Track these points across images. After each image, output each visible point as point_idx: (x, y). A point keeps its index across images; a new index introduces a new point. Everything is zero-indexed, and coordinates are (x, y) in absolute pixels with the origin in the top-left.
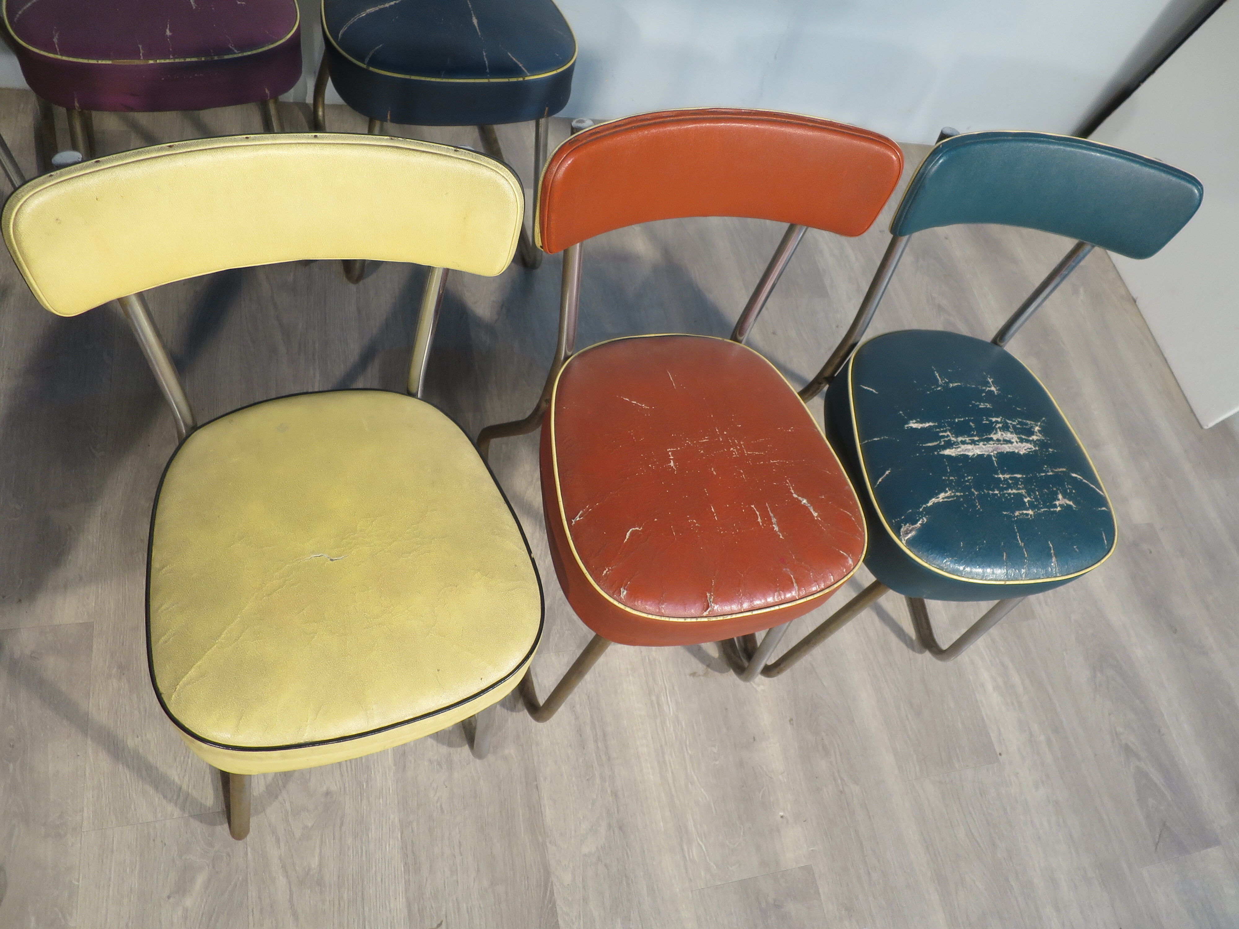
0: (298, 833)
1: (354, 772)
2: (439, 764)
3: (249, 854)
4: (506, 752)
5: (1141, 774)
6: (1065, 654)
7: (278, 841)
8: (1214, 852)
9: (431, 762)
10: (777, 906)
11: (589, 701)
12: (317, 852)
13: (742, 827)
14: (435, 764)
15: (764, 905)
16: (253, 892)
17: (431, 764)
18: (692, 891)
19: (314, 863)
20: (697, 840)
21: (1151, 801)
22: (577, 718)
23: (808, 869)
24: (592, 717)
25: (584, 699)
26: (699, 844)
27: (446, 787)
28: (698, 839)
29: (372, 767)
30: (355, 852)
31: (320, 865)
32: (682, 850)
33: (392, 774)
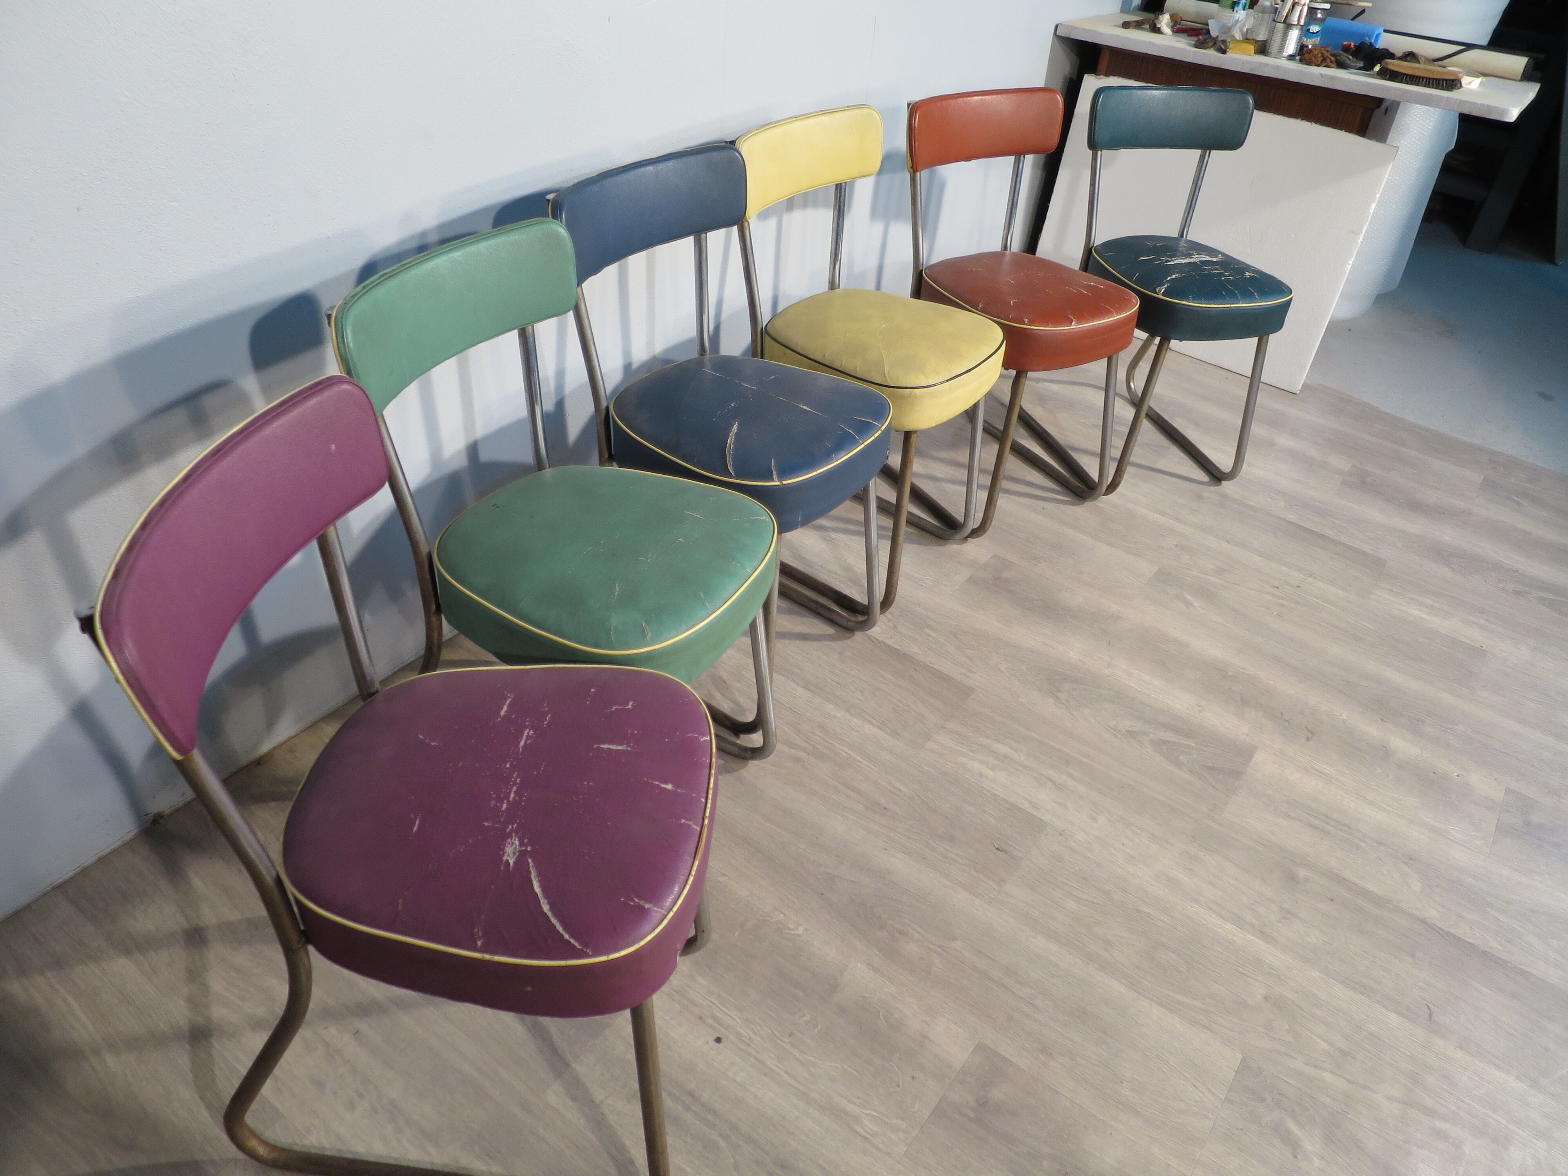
0: (1290, 1039)
5: (1159, 744)
6: (1021, 700)
8: (1259, 757)
10: (983, 1103)
12: (1315, 1038)
13: (892, 1064)
15: (972, 1114)
16: (1326, 1100)
18: (899, 1162)
19: (1325, 1046)
20: (864, 1113)
21: (1183, 758)
23: (981, 1047)
26: (867, 1114)
28: (862, 1110)
30: (1331, 1016)
31: (1328, 1043)
32: (857, 1133)
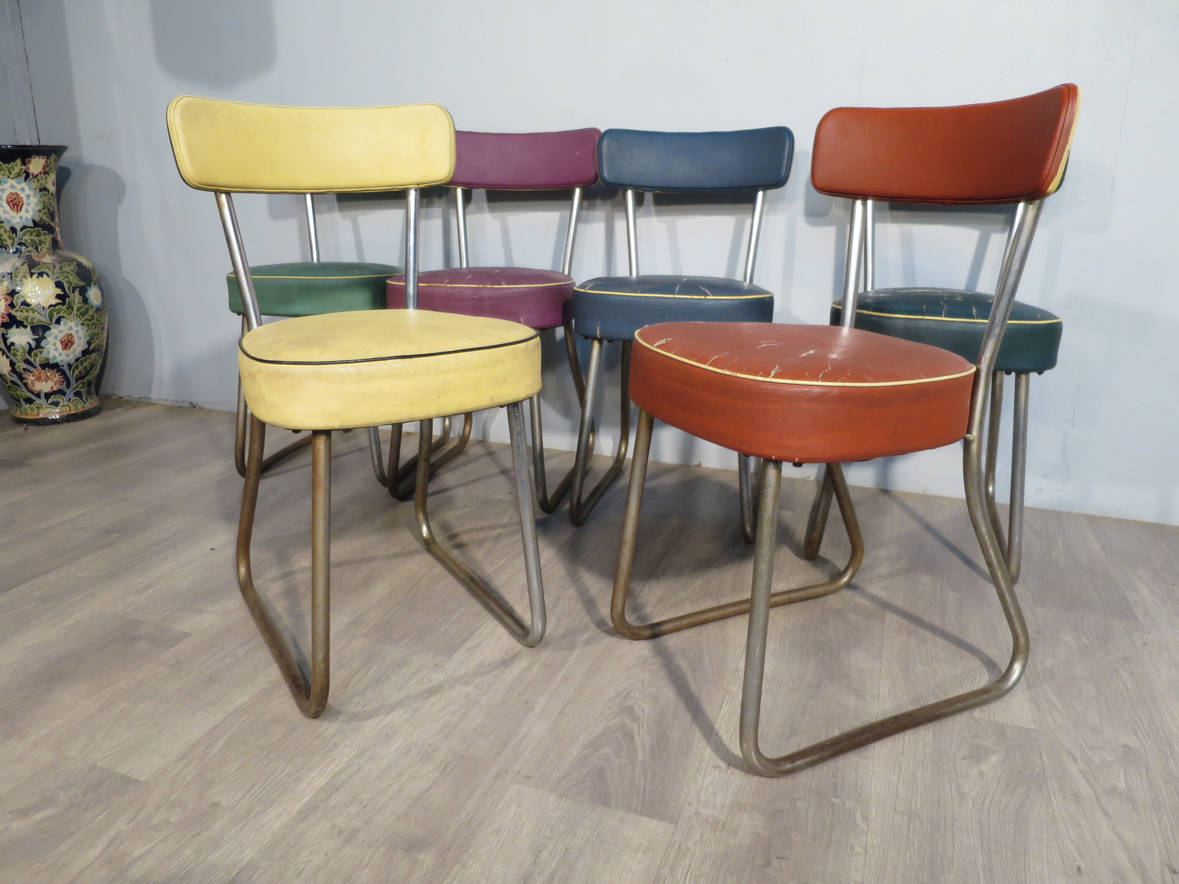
0: (156, 821)
1: (254, 800)
2: (339, 833)
3: (102, 816)
4: (421, 857)
7: (133, 819)
9: (334, 827)
11: (565, 854)
12: (152, 844)
14: (337, 829)
16: (64, 847)
17: (333, 828)
19: (138, 852)
22: (535, 863)
24: (554, 871)
25: (560, 850)
27: (326, 855)
29: (276, 804)
30: (180, 864)
31: (141, 857)
33: (287, 818)
